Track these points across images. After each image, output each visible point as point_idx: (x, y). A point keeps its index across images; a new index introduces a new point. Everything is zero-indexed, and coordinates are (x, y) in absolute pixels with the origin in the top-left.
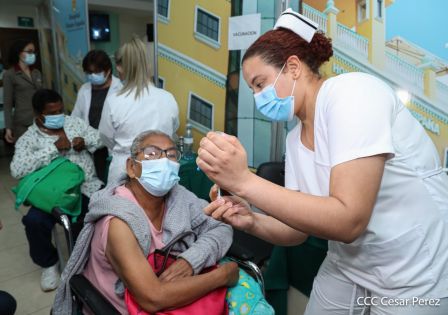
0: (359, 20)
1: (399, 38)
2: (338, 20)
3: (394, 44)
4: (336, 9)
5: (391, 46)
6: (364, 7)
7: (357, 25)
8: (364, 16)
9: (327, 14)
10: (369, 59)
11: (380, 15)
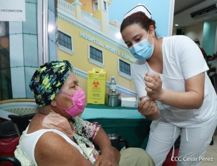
0: (94, 10)
1: (116, 21)
2: (82, 9)
3: (113, 23)
4: (80, 3)
5: (112, 24)
6: (97, 4)
7: (93, 13)
8: (97, 8)
9: (75, 5)
10: (101, 30)
11: (105, 9)
